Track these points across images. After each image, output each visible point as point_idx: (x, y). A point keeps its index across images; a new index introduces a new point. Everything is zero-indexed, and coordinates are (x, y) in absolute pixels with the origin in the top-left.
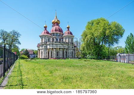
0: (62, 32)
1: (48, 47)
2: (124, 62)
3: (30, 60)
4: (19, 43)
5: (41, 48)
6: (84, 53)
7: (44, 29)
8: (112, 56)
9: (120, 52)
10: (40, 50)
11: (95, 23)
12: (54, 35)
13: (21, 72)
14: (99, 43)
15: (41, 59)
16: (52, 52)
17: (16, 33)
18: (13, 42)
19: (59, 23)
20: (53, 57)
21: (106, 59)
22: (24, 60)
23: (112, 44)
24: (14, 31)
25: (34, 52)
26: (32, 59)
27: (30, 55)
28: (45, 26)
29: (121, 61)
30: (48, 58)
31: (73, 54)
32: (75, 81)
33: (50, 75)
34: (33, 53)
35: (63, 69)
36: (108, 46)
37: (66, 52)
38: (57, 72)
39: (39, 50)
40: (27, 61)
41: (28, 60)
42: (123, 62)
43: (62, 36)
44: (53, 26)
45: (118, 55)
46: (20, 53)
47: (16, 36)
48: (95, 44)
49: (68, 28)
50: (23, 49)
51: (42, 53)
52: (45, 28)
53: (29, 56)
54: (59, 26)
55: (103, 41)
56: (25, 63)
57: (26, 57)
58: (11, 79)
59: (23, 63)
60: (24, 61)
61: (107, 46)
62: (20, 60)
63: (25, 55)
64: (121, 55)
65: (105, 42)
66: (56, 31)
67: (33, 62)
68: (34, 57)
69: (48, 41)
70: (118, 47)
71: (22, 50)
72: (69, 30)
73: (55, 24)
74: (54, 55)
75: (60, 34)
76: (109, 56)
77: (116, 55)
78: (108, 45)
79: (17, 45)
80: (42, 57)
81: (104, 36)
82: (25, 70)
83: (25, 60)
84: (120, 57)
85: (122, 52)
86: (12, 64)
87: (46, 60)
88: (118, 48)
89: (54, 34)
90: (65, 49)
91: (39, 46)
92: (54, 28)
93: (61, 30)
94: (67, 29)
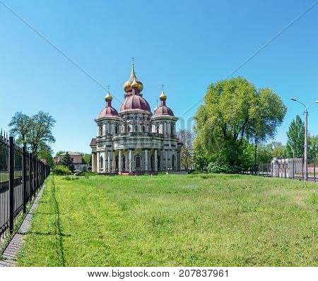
0: (149, 110)
1: (116, 145)
2: (286, 177)
3: (74, 176)
4: (52, 139)
5: (98, 149)
6: (200, 159)
7: (106, 104)
8: (261, 164)
9: (279, 155)
10: (98, 154)
11: (225, 89)
12: (128, 118)
13: (57, 204)
14: (235, 135)
15: (99, 174)
16: (124, 159)
17: (45, 117)
18: (39, 137)
19: (142, 89)
20: (126, 170)
21: (251, 170)
22: (62, 177)
23: (263, 137)
24: (41, 113)
25: (83, 160)
26: (78, 175)
27: (76, 167)
28: (107, 96)
29: (280, 176)
30: (116, 173)
31: (176, 162)
32: (180, 227)
33: (122, 214)
34: (81, 161)
35: (152, 199)
36: (254, 142)
37: (159, 158)
38: (137, 206)
39: (95, 154)
40: (69, 179)
41: (71, 176)
42: (284, 176)
43: (148, 119)
44: (126, 96)
45: (273, 161)
46: (55, 161)
47: (46, 124)
48: (227, 137)
49: (163, 99)
50: (61, 153)
51: (102, 159)
52: (109, 101)
53: (72, 169)
54: (141, 96)
55: (243, 132)
56: (64, 184)
57: (66, 169)
58: (38, 219)
59: (60, 184)
60: (64, 179)
61: (252, 141)
62: (55, 177)
63: (64, 164)
64: (279, 161)
65: (248, 133)
66: (133, 107)
67: (82, 182)
68: (84, 170)
69: (116, 133)
70: (274, 143)
71: (59, 155)
72: (164, 104)
73: (131, 91)
74: (130, 166)
75: (144, 114)
76: (255, 165)
77: (270, 162)
78: (254, 139)
79: (47, 143)
80: (102, 170)
81: (247, 120)
82: (65, 200)
83: (64, 177)
84: (277, 166)
85: (281, 154)
86: (38, 185)
87: (111, 178)
88: (273, 147)
89: (128, 114)
90: (156, 151)
91: (94, 144)
92: (130, 100)
93: (145, 106)
94: (160, 103)
